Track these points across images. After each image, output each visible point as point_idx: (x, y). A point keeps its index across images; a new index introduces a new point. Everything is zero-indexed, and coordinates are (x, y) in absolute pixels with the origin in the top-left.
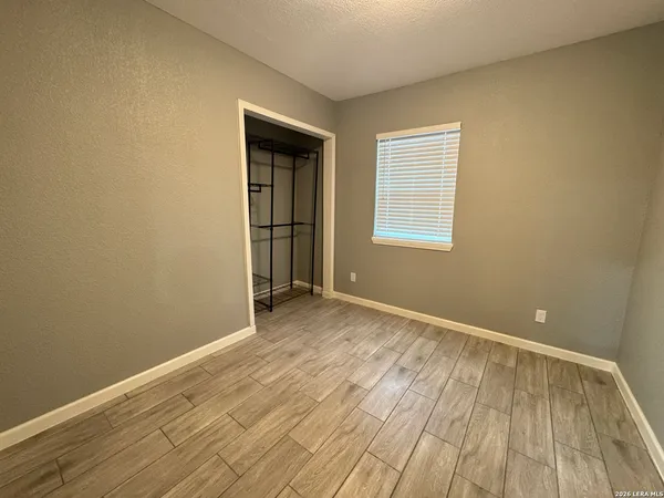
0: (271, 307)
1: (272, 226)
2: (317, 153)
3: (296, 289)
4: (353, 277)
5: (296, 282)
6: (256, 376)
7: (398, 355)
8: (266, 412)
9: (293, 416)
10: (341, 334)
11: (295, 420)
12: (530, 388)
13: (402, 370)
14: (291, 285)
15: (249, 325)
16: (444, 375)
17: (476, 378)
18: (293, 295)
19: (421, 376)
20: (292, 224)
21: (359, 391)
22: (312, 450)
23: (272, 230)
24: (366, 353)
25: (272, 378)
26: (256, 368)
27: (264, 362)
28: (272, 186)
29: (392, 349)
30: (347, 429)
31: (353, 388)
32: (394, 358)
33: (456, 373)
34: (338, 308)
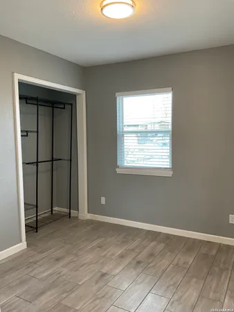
0: (37, 228)
1: (37, 162)
2: (72, 104)
3: (56, 214)
4: (103, 200)
5: (55, 209)
6: (32, 274)
7: (137, 254)
8: (43, 293)
9: (63, 293)
10: (95, 244)
11: (64, 295)
12: (221, 265)
13: (139, 263)
14: (52, 210)
15: (21, 241)
16: (167, 263)
17: (188, 263)
18: (54, 218)
19: (151, 265)
20: (52, 160)
21: (108, 277)
22: (77, 308)
23: (37, 166)
24: (113, 255)
25: (45, 274)
26: (30, 269)
27: (37, 266)
28: (37, 132)
29: (133, 250)
30: (99, 296)
31: (103, 275)
32: (133, 256)
33: (176, 261)
34: (91, 226)
